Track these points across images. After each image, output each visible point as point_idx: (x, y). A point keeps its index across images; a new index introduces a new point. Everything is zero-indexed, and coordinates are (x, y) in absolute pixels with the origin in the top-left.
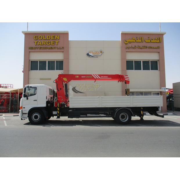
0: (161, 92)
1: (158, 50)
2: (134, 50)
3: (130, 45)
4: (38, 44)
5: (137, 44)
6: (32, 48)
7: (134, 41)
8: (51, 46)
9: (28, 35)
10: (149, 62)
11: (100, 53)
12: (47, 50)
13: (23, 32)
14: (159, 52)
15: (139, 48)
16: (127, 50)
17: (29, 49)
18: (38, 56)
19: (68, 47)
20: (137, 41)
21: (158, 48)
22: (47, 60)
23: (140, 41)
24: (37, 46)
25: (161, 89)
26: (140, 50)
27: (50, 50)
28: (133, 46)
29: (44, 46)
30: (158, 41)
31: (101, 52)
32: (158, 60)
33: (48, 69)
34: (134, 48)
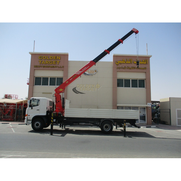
0: (147, 107)
1: (145, 71)
2: (124, 70)
3: (120, 66)
4: (42, 63)
5: (126, 65)
6: (37, 67)
7: (124, 62)
8: (53, 65)
9: (34, 56)
10: (137, 80)
11: (94, 72)
12: (50, 68)
13: (30, 53)
14: (146, 72)
15: (128, 68)
16: (118, 70)
17: (34, 67)
18: (41, 74)
19: (67, 67)
20: (127, 62)
21: (145, 68)
22: (49, 77)
23: (130, 62)
24: (41, 65)
25: (147, 104)
26: (129, 70)
27: (52, 69)
28: (124, 67)
29: (47, 65)
30: (145, 63)
31: (96, 71)
32: (145, 79)
33: (50, 85)
34: (124, 68)
